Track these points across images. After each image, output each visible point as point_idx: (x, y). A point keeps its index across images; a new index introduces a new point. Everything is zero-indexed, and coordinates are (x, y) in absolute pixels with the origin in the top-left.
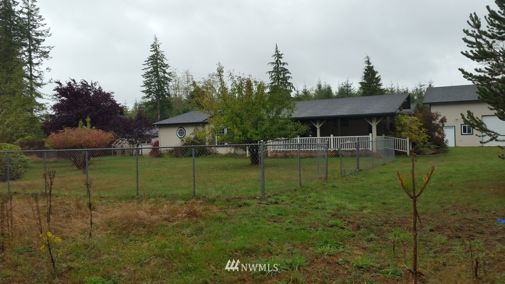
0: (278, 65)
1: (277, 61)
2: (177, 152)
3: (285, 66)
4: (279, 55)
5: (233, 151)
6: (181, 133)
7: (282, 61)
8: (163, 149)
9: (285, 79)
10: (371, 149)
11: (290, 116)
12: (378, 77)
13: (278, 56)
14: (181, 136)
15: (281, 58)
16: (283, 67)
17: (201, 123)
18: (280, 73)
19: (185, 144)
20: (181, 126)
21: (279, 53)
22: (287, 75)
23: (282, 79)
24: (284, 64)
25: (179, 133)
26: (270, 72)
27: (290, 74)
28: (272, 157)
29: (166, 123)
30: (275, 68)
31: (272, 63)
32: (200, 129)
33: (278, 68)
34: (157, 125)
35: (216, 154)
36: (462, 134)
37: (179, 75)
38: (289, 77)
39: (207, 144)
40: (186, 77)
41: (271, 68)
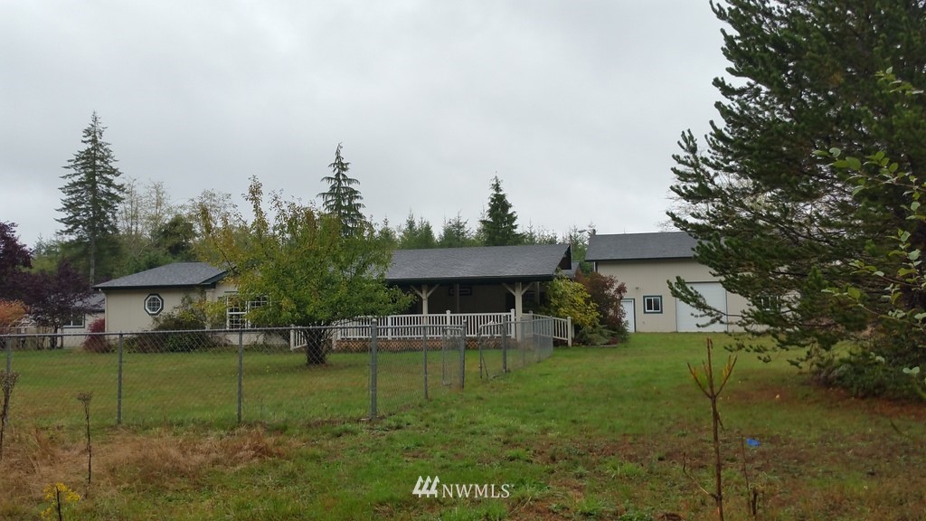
0: (340, 182)
1: (338, 175)
2: (143, 343)
3: (354, 186)
4: (342, 164)
5: (261, 339)
6: (154, 305)
7: (348, 174)
8: (113, 337)
9: (353, 208)
10: (513, 336)
11: (382, 275)
12: (512, 214)
13: (341, 166)
14: (154, 310)
15: (345, 170)
16: (350, 186)
17: (198, 286)
18: (343, 194)
19: (161, 327)
20: (155, 292)
21: (343, 161)
22: (356, 201)
23: (345, 208)
24: (351, 181)
25: (149, 305)
26: (324, 194)
27: (361, 198)
28: (339, 351)
30: (333, 188)
31: (329, 178)
32: (196, 297)
33: (339, 188)
34: (103, 288)
35: (226, 345)
36: (645, 312)
37: (140, 191)
38: (359, 205)
39: (208, 328)
40: (154, 196)
41: (327, 187)
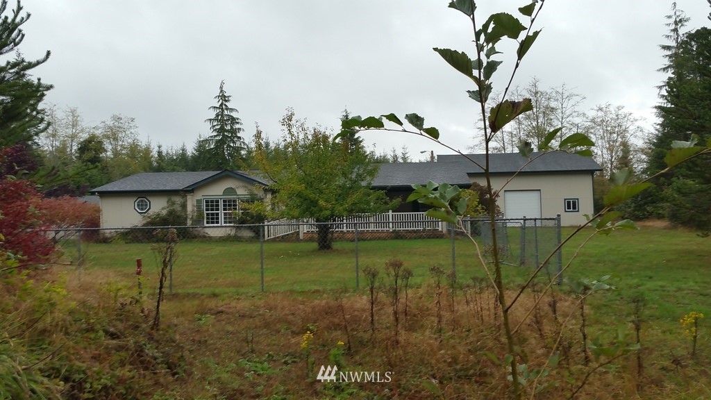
0: (223, 111)
1: (221, 105)
2: (132, 236)
3: (234, 114)
4: (225, 97)
5: (233, 232)
6: (142, 205)
7: (229, 105)
8: (108, 231)
9: (234, 132)
12: (358, 138)
13: (224, 98)
14: (142, 209)
15: (226, 101)
16: (231, 114)
17: (182, 190)
18: (225, 123)
19: (147, 224)
20: (142, 196)
21: (226, 95)
22: (237, 126)
23: (228, 131)
24: (232, 110)
25: (138, 205)
26: (210, 120)
27: (241, 124)
28: (305, 241)
29: (109, 190)
30: (217, 115)
31: (215, 107)
32: (178, 200)
33: (222, 115)
34: (99, 192)
35: (205, 237)
37: (59, 114)
38: (239, 129)
39: (189, 222)
40: (70, 118)
41: (213, 114)
